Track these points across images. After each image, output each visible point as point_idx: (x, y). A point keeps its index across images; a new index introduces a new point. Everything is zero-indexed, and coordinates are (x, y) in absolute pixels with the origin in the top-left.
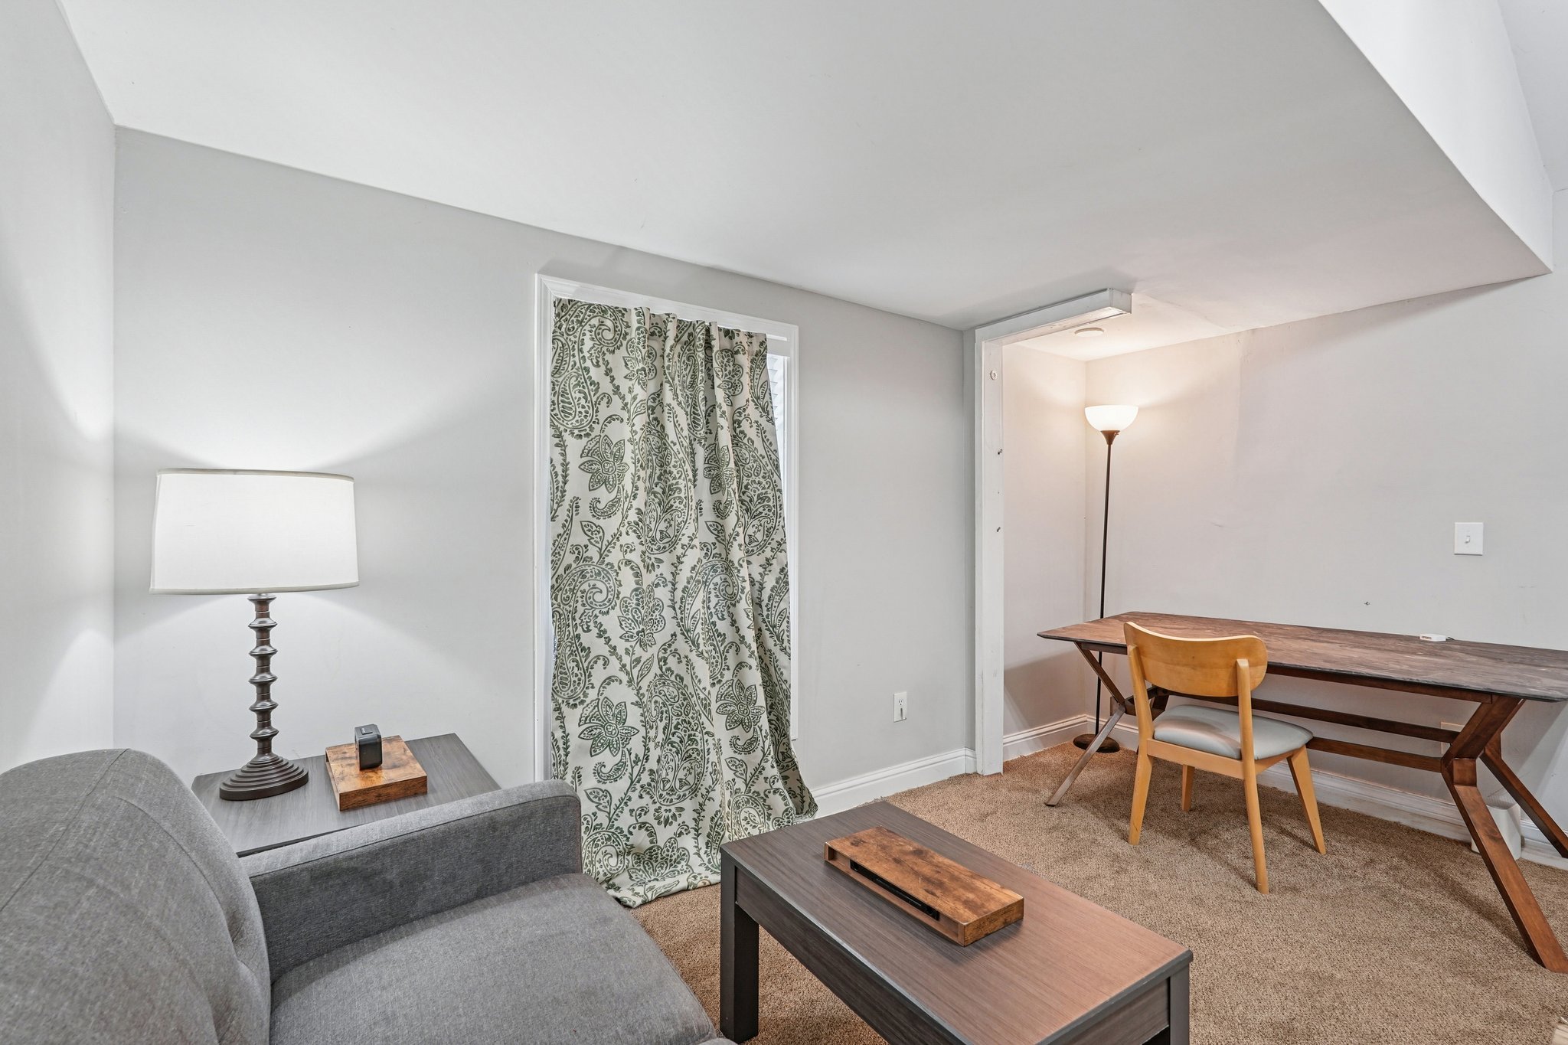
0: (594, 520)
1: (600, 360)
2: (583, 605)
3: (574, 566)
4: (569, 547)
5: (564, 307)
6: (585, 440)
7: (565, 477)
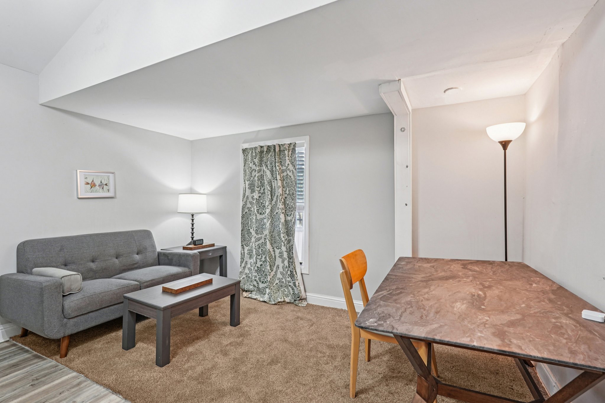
0: (253, 201)
1: (252, 161)
2: (251, 222)
3: (248, 212)
4: (246, 207)
5: (244, 151)
6: (249, 181)
7: (245, 191)
